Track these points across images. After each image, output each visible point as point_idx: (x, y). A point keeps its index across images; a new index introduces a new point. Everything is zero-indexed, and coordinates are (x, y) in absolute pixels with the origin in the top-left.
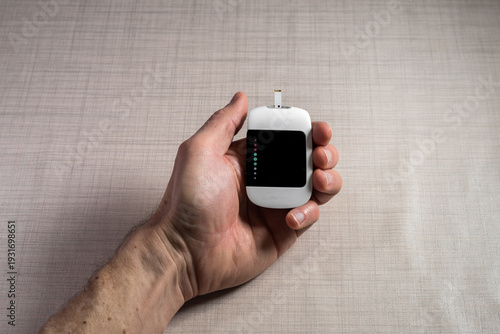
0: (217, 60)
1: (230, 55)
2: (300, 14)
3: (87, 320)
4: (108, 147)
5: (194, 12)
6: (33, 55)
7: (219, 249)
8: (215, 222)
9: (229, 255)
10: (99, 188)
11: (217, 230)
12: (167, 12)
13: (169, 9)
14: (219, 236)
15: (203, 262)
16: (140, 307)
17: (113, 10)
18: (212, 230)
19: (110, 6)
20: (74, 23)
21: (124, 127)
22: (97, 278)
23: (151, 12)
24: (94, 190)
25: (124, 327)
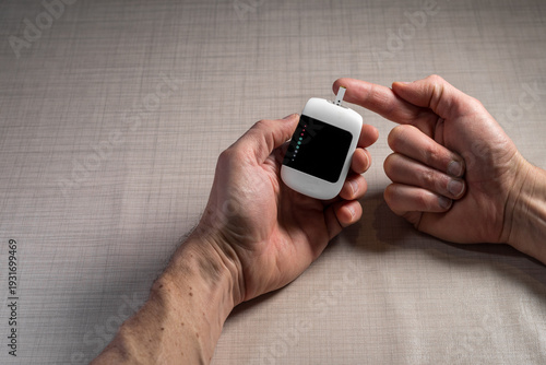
0: (284, 97)
1: (296, 93)
2: (361, 54)
3: (164, 326)
4: (182, 177)
5: (258, 55)
6: (103, 99)
7: (265, 256)
8: (261, 232)
9: (273, 261)
10: (176, 213)
11: (263, 239)
12: (231, 56)
13: (234, 54)
14: (264, 243)
15: (251, 270)
16: (205, 311)
17: (178, 55)
18: (259, 238)
19: (176, 53)
20: (141, 69)
21: (196, 159)
22: (161, 286)
23: (216, 57)
24: (172, 216)
25: (195, 330)
